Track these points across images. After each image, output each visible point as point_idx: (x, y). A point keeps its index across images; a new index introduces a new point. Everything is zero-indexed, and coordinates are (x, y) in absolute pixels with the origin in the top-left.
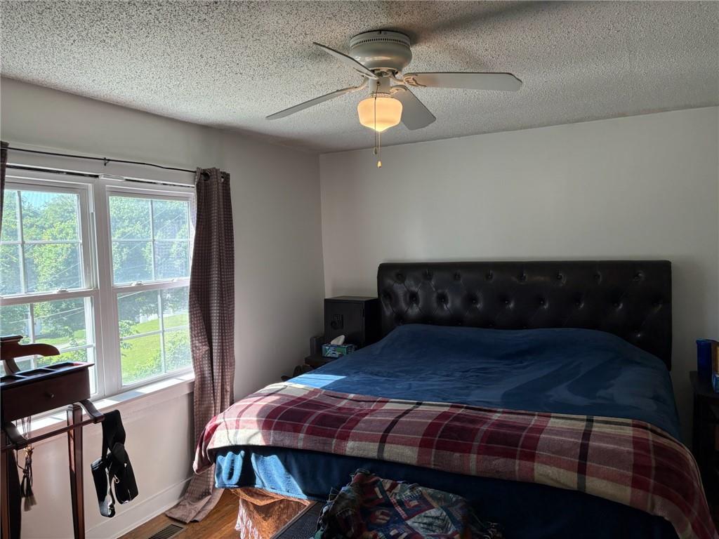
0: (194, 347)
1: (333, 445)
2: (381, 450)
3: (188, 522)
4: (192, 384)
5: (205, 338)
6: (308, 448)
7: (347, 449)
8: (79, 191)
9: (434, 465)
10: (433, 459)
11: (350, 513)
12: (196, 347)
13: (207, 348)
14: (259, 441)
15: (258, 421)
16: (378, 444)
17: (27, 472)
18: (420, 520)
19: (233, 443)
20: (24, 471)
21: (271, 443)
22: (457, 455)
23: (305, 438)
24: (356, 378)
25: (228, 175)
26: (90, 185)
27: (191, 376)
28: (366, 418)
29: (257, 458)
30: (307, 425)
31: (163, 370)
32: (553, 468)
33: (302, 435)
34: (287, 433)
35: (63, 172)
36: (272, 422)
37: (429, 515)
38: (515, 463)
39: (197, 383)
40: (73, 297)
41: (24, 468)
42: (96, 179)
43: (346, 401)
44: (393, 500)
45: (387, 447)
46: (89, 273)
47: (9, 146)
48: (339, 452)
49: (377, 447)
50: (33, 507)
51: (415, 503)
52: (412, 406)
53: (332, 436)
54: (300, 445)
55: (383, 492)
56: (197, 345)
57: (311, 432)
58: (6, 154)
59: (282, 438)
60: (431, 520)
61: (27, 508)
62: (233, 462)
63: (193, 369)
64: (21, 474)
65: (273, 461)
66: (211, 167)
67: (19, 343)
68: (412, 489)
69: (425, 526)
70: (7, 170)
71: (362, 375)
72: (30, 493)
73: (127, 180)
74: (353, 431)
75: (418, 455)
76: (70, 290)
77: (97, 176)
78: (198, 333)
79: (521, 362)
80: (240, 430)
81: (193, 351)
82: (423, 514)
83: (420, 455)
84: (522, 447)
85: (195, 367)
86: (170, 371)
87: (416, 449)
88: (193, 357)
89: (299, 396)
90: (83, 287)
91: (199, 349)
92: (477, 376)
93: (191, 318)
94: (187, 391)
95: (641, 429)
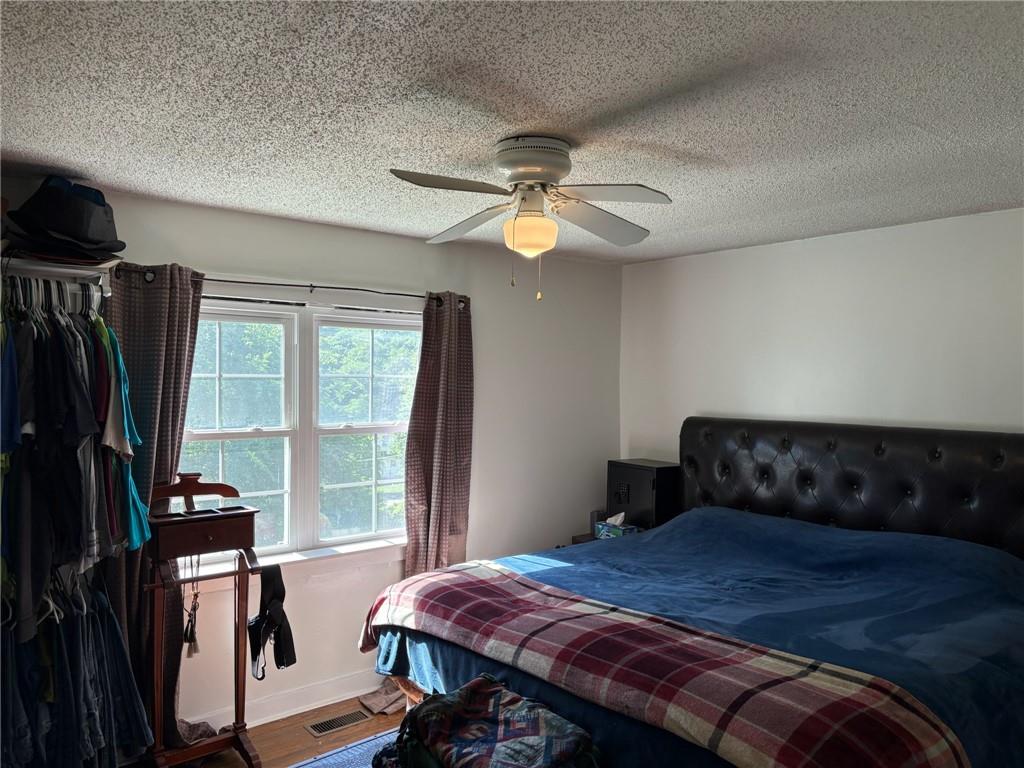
0: (408, 505)
1: (473, 641)
2: (517, 654)
3: (375, 712)
4: (405, 549)
5: (422, 496)
6: (452, 640)
7: (486, 649)
8: (284, 321)
9: (565, 684)
10: (564, 677)
11: (434, 718)
12: (411, 505)
13: (425, 508)
14: (411, 624)
15: (416, 600)
16: (516, 647)
17: (192, 617)
18: (512, 746)
19: (391, 622)
20: (190, 615)
21: (420, 628)
22: (591, 676)
23: (451, 627)
24: (585, 568)
25: (469, 299)
26: (294, 313)
27: (404, 540)
28: (528, 615)
29: (410, 644)
30: (458, 612)
31: (374, 529)
32: (690, 713)
33: (448, 623)
34: (436, 618)
35: (265, 301)
36: (428, 602)
37: (525, 741)
38: (648, 698)
39: (410, 549)
40: (268, 436)
41: (189, 610)
42: (303, 308)
43: (536, 593)
44: (501, 717)
45: (525, 653)
46: (290, 410)
47: (206, 277)
48: (479, 650)
49: (514, 651)
50: (195, 655)
51: (523, 725)
52: (602, 610)
53: (475, 629)
54: (444, 634)
55: (496, 705)
56: (413, 503)
57: (459, 622)
58: (201, 286)
59: (431, 623)
60: (523, 747)
61: (189, 655)
62: (390, 644)
63: (405, 532)
64: (186, 618)
65: (423, 649)
66: (444, 290)
67: (199, 481)
68: (531, 709)
69: (512, 753)
70: (203, 301)
71: (599, 566)
72: (192, 639)
73: (336, 308)
74: (500, 627)
75: (552, 670)
76: (265, 429)
77: (304, 305)
78: (414, 489)
79: (841, 579)
80: (399, 608)
81: (407, 510)
82: (520, 739)
83: (554, 669)
84: (668, 681)
85: (408, 529)
86: (381, 532)
87: (552, 661)
88: (407, 517)
89: (483, 578)
90: (283, 426)
91: (415, 509)
92: (752, 588)
93: (407, 470)
94: (399, 558)
95: (875, 691)
